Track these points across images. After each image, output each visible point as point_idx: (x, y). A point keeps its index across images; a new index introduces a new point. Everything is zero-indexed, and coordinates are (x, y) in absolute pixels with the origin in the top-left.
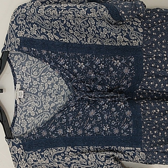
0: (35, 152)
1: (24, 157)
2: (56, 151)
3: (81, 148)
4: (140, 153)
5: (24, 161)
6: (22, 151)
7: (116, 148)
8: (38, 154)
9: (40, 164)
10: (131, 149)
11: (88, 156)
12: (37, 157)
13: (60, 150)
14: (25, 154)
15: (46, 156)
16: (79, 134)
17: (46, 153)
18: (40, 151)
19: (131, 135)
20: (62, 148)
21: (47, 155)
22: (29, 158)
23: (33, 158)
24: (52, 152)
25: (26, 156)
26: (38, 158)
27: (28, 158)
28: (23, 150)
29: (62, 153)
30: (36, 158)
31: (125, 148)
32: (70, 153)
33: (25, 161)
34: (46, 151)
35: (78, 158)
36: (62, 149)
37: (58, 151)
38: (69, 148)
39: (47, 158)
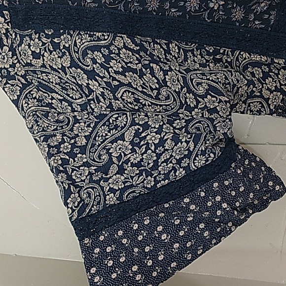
0: (38, 35)
1: (10, 41)
2: (91, 41)
3: (150, 43)
4: (280, 73)
5: (9, 51)
6: (6, 26)
7: (230, 53)
8: (45, 39)
9: (47, 70)
10: (264, 59)
11: (165, 73)
12: (42, 46)
13: (99, 39)
14: (14, 34)
15: (64, 47)
16: (150, 9)
17: (65, 40)
18: (50, 33)
19: (270, 29)
20: (104, 34)
21: (67, 45)
22: (23, 45)
23: (31, 47)
24: (80, 40)
25: (15, 39)
26: (45, 48)
27: (20, 45)
28: (10, 24)
29: (104, 47)
30: (40, 49)
31: (250, 55)
32: (124, 50)
33: (11, 53)
34: (65, 35)
35: (141, 70)
36: (106, 37)
37: (94, 41)
38: (121, 37)
39: (67, 54)
